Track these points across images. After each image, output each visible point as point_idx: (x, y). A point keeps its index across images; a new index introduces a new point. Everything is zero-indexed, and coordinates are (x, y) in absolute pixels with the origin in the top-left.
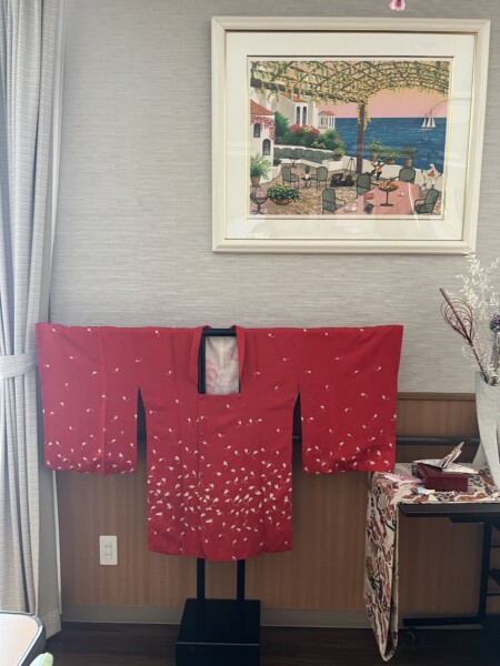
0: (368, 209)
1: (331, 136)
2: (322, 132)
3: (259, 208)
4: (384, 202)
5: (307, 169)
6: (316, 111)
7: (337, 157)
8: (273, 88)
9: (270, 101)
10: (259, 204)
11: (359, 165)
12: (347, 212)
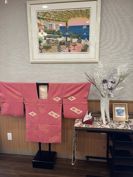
0: (69, 51)
1: (59, 31)
2: (56, 30)
3: (41, 51)
4: (74, 49)
5: (53, 41)
6: (54, 25)
7: (60, 37)
8: (43, 19)
9: (42, 22)
10: (41, 50)
11: (67, 39)
12: (64, 52)
